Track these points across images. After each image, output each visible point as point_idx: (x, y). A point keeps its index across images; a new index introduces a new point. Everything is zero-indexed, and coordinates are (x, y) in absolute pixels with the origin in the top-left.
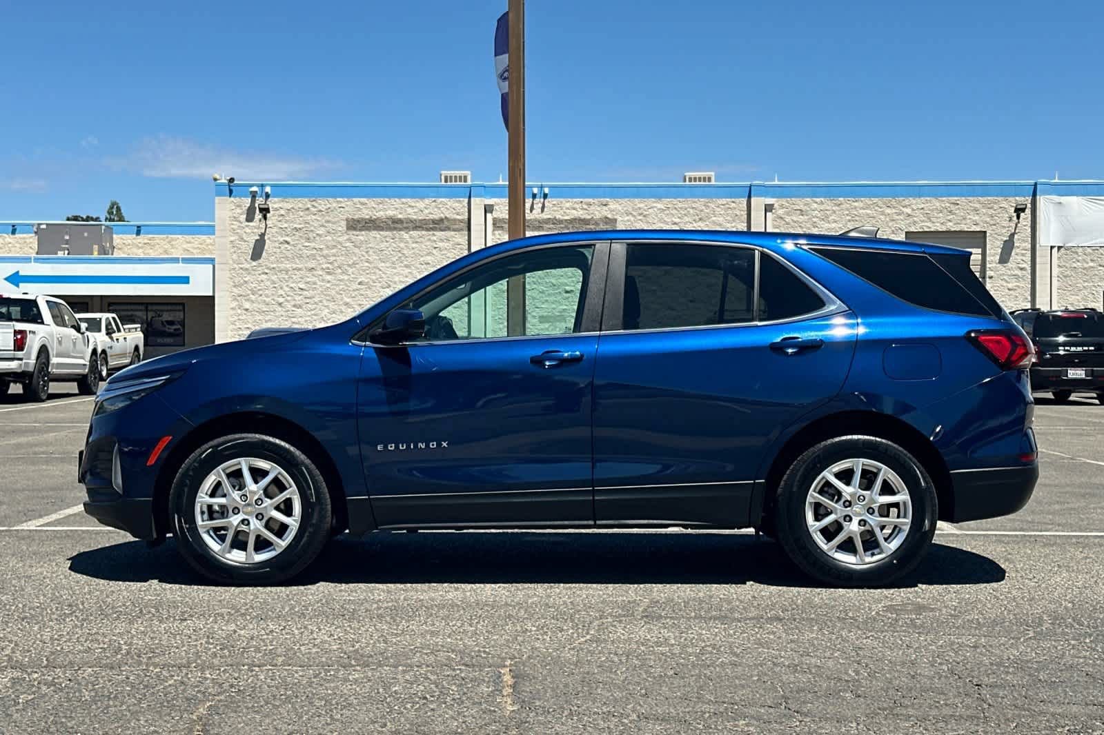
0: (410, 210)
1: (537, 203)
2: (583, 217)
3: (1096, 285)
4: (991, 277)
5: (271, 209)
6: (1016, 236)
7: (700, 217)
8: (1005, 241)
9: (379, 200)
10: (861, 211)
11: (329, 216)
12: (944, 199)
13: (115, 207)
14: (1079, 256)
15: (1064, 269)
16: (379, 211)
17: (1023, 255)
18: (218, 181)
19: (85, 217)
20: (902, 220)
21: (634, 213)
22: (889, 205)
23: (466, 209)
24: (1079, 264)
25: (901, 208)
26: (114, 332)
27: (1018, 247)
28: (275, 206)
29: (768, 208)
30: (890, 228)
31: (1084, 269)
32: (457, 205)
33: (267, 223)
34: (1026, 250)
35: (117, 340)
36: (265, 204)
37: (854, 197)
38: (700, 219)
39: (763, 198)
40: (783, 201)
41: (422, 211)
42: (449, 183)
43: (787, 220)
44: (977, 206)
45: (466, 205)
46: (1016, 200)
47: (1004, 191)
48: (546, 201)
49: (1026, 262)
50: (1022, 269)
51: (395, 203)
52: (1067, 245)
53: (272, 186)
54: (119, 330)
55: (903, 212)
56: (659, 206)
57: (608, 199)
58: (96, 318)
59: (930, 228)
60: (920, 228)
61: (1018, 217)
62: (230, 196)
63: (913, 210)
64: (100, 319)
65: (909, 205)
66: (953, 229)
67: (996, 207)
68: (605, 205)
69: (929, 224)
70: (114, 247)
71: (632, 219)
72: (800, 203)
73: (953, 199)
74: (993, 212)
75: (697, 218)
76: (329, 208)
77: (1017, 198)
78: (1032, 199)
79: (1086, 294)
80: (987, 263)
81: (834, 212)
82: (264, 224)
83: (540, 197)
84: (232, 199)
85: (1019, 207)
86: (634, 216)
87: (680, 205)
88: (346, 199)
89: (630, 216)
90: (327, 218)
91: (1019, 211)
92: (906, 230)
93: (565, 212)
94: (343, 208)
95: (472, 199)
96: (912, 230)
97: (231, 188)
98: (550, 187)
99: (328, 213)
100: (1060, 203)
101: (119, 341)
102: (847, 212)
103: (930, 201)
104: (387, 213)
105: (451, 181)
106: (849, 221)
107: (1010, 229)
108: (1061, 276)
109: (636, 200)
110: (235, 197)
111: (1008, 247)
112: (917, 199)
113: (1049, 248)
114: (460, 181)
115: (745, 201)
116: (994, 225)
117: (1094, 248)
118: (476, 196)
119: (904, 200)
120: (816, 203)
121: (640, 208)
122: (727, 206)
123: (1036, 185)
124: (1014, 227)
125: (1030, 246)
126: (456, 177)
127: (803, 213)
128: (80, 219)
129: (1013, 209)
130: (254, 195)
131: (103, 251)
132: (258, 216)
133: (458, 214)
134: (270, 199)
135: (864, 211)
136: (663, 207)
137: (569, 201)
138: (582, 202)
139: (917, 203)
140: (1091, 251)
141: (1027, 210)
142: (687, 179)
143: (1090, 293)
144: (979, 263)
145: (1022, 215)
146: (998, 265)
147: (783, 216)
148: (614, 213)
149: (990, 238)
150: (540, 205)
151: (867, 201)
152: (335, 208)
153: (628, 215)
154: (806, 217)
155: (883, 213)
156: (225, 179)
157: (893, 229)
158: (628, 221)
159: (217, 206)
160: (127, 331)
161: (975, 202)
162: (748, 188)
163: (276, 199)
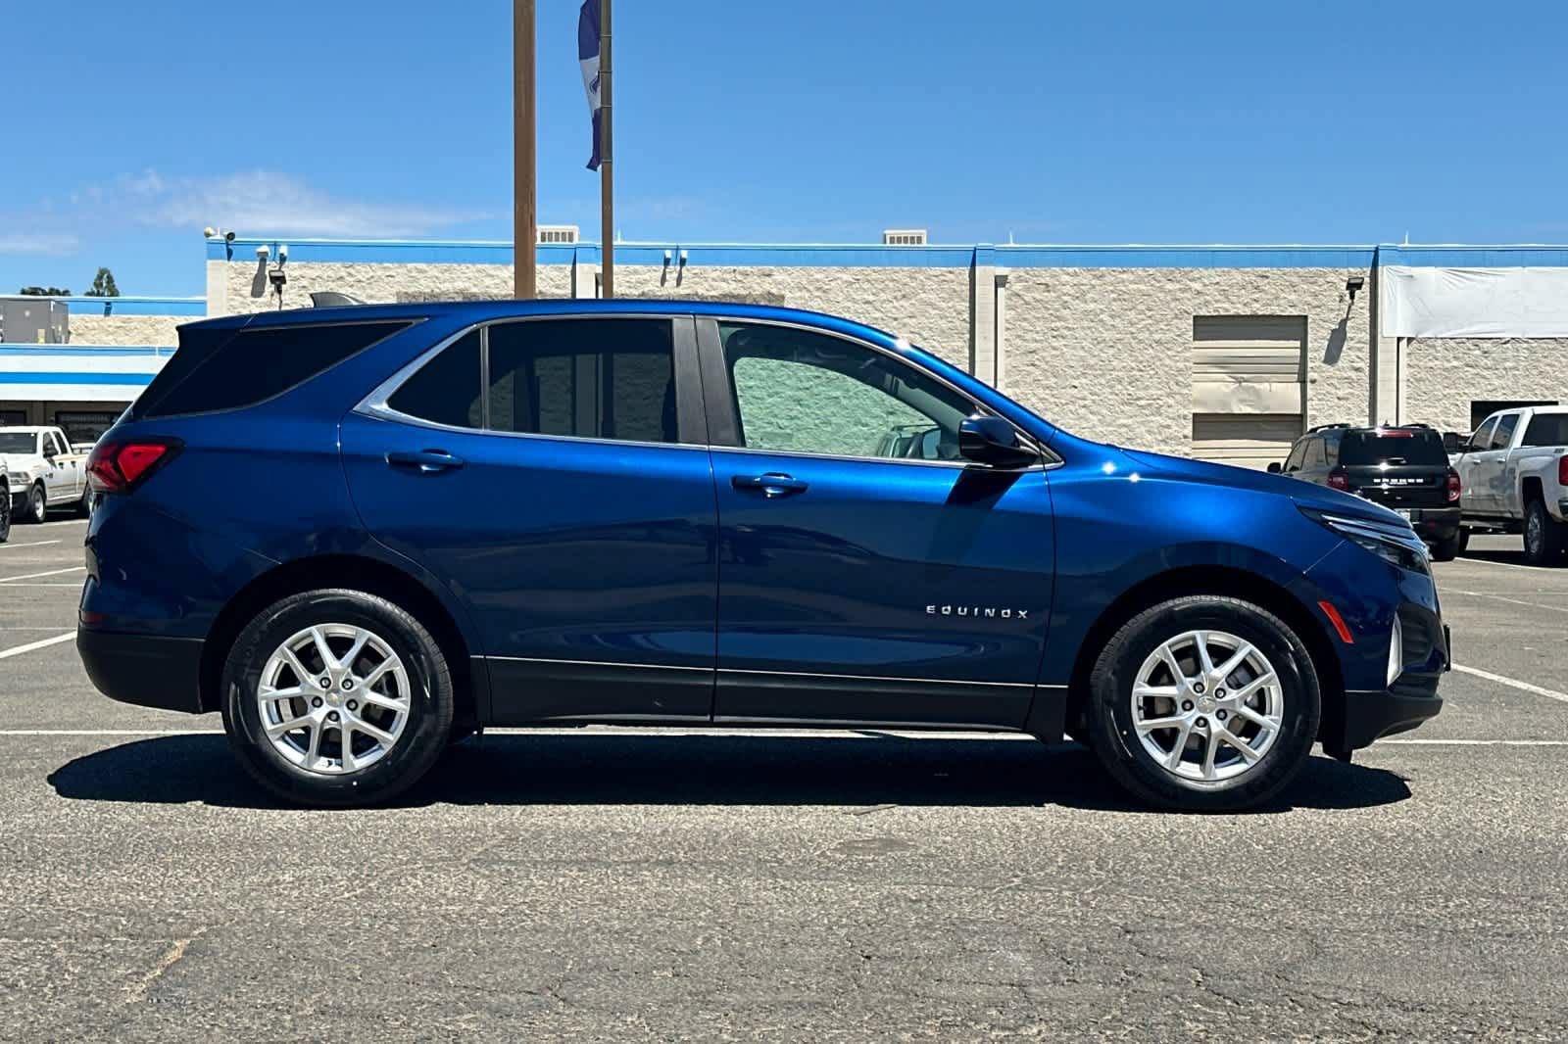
0: (488, 281)
1: (671, 272)
2: (735, 292)
3: (1461, 392)
4: (1313, 382)
5: (287, 278)
6: (1349, 323)
7: (903, 293)
8: (1333, 331)
9: (445, 266)
10: (1131, 286)
11: (372, 289)
12: (1248, 269)
13: (105, 276)
14: (1437, 352)
15: (1416, 369)
16: (444, 282)
17: (1359, 350)
18: (211, 238)
19: (47, 290)
20: (1189, 300)
21: (811, 288)
22: (1170, 278)
23: (570, 280)
24: (1437, 362)
25: (1188, 282)
26: (56, 453)
27: (1352, 339)
28: (296, 274)
29: (1000, 282)
30: (1172, 310)
31: (1446, 369)
32: (556, 273)
33: (283, 298)
34: (1364, 343)
35: (61, 464)
36: (280, 270)
37: (1122, 267)
38: (904, 296)
39: (992, 267)
40: (1021, 272)
41: (505, 282)
42: (547, 243)
43: (1026, 298)
44: (1295, 279)
45: (569, 274)
46: (1349, 272)
47: (1333, 258)
48: (684, 269)
49: (1362, 360)
50: (1357, 370)
51: (467, 271)
52: (1420, 336)
53: (290, 245)
54: (64, 451)
55: (1190, 288)
56: (845, 277)
57: (772, 267)
58: (30, 434)
59: (1227, 310)
60: (1214, 311)
61: (1352, 297)
62: (229, 259)
63: (1205, 285)
64: (36, 434)
65: (1199, 278)
66: (1260, 313)
67: (1321, 281)
68: (769, 275)
69: (1227, 305)
70: (69, 333)
71: (807, 295)
72: (1045, 275)
73: (1261, 270)
74: (1317, 288)
75: (899, 294)
76: (372, 277)
77: (1351, 270)
78: (1371, 271)
79: (1448, 405)
80: (1309, 360)
81: (1094, 287)
82: (278, 300)
83: (676, 264)
84: (232, 263)
85: (1352, 281)
86: (809, 291)
87: (874, 276)
88: (396, 265)
89: (804, 291)
90: (369, 291)
91: (1353, 287)
92: (1195, 314)
93: (711, 286)
94: (392, 276)
95: (578, 265)
96: (1202, 314)
97: (230, 247)
98: (689, 249)
99: (370, 284)
100: (1412, 276)
101: (64, 466)
102: (1111, 288)
103: (1229, 272)
104: (456, 284)
105: (550, 240)
106: (1114, 300)
107: (1342, 313)
108: (1412, 380)
109: (812, 268)
110: (236, 260)
111: (1338, 338)
112: (1210, 270)
113: (1396, 340)
114: (564, 240)
115: (966, 270)
116: (1319, 307)
117: (1457, 340)
118: (584, 261)
119: (1192, 271)
120: (1068, 274)
121: (818, 281)
122: (942, 278)
123: (1376, 251)
124: (1346, 310)
125: (1368, 336)
126: (557, 234)
127: (1050, 288)
128: (40, 292)
129: (1345, 284)
130: (263, 257)
131: (53, 337)
132: (269, 288)
133: (557, 287)
134: (287, 263)
135: (1135, 286)
136: (851, 280)
137: (716, 270)
138: (735, 271)
139: (1211, 275)
140: (1454, 345)
141: (1364, 286)
142: (888, 240)
143: (1452, 404)
144: (1298, 360)
145: (1358, 293)
146: (1323, 365)
147: (1021, 293)
148: (781, 287)
149: (1313, 325)
150: (676, 275)
151: (1140, 271)
152: (380, 277)
153: (800, 291)
154: (1053, 294)
155: (1161, 289)
156: (221, 234)
157: (1177, 312)
158: (801, 298)
159: (209, 272)
160: (77, 451)
161: (1292, 274)
162: (972, 253)
163: (296, 264)
